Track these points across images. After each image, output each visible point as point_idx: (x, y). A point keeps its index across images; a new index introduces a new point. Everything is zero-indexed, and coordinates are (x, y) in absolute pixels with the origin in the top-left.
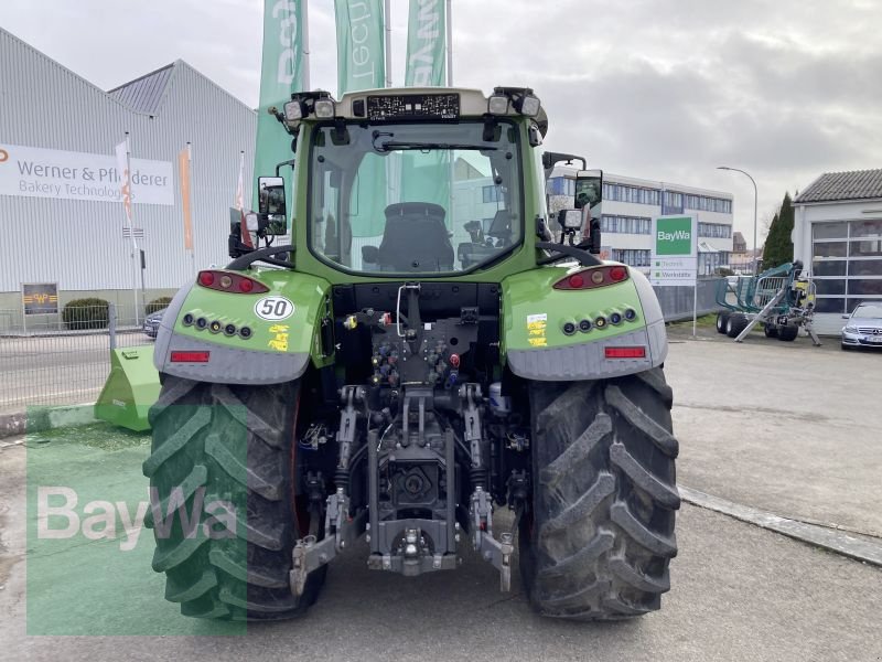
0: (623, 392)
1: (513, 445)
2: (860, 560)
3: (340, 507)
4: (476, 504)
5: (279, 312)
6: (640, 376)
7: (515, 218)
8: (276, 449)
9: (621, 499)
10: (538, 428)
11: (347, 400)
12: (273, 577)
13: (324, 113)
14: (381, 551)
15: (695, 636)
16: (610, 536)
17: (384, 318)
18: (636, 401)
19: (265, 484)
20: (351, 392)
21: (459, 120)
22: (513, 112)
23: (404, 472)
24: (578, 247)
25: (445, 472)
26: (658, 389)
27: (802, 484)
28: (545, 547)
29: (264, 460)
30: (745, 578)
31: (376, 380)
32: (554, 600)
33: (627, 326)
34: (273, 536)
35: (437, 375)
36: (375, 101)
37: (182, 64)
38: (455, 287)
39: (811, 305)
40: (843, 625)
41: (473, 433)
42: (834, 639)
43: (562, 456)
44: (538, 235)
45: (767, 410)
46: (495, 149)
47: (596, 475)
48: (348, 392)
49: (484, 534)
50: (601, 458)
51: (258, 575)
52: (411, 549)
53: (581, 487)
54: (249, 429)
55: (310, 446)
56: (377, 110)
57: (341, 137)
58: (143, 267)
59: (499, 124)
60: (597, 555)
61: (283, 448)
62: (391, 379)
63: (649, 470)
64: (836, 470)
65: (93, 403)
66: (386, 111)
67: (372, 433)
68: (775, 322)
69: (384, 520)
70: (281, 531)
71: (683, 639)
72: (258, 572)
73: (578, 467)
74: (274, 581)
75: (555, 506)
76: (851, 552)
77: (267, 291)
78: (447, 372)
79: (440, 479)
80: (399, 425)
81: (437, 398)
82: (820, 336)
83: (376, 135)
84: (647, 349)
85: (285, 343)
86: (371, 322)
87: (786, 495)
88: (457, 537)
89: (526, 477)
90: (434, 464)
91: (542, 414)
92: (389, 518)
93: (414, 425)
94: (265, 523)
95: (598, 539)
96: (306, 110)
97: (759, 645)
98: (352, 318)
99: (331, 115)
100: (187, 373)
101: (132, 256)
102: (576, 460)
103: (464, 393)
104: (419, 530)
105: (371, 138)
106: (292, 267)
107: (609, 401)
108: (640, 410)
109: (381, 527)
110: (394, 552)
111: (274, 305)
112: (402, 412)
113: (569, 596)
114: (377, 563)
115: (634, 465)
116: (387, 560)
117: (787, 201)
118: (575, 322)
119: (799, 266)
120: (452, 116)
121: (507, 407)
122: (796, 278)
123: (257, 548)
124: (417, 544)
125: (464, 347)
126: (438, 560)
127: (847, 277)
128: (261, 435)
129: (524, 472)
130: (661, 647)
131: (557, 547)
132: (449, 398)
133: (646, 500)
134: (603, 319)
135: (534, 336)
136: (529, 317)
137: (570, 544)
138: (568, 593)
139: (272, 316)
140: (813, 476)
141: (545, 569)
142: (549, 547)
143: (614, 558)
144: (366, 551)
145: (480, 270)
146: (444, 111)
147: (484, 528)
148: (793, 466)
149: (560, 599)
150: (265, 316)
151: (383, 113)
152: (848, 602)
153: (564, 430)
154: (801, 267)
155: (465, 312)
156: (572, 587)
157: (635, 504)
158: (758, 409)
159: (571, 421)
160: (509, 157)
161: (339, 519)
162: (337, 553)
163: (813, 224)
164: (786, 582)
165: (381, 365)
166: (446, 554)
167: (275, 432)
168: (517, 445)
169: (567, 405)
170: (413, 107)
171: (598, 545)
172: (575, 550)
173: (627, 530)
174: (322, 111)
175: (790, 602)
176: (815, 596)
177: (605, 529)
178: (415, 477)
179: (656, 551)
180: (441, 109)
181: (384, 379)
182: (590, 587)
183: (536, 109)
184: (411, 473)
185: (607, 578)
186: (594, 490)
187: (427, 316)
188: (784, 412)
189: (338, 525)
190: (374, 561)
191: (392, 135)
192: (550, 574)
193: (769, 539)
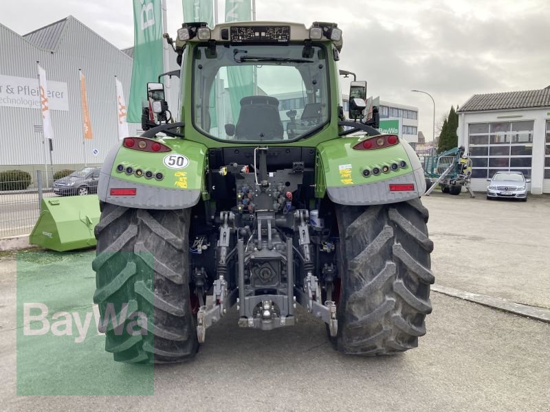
0: (400, 213)
1: (324, 248)
2: (525, 316)
3: (223, 287)
4: (309, 284)
5: (180, 164)
6: (409, 203)
7: (324, 106)
8: (180, 251)
9: (400, 278)
10: (347, 235)
11: (223, 221)
12: (179, 334)
13: (204, 37)
14: (246, 315)
15: (438, 362)
16: (393, 301)
17: (245, 169)
18: (407, 218)
19: (175, 274)
20: (226, 215)
21: (289, 43)
22: (325, 38)
23: (259, 266)
24: (366, 124)
25: (286, 265)
26: (421, 211)
27: (478, 276)
28: (351, 310)
29: (173, 258)
30: (460, 328)
31: (240, 208)
32: (355, 342)
33: (401, 171)
34: (180, 307)
35: (279, 205)
36: (236, 29)
37: (72, 18)
38: (288, 150)
39: (469, 173)
40: (524, 353)
41: (305, 240)
42: (521, 361)
43: (363, 252)
44: (340, 117)
45: (449, 235)
46: (312, 62)
47: (384, 263)
48: (224, 215)
49: (314, 302)
50: (387, 253)
51: (170, 333)
52: (267, 313)
53: (375, 271)
54: (163, 239)
55: (197, 251)
56: (236, 36)
57: (212, 54)
58: (51, 149)
59: (313, 47)
60: (384, 313)
61: (184, 251)
62: (250, 208)
63: (417, 260)
64: (496, 267)
65: (29, 235)
66: (243, 36)
67: (240, 241)
68: (448, 183)
69: (247, 296)
70: (184, 304)
71: (431, 364)
72: (169, 331)
73: (373, 259)
74: (179, 336)
75: (358, 283)
76: (520, 312)
77: (170, 150)
78: (285, 203)
79: (282, 269)
80: (256, 237)
81: (278, 220)
82: (475, 192)
83: (236, 52)
84: (415, 185)
85: (186, 183)
86: (235, 172)
87: (470, 282)
88: (295, 305)
89: (334, 268)
90: (279, 260)
91: (349, 227)
92: (250, 295)
93: (265, 237)
94: (173, 299)
95: (385, 303)
96: (192, 35)
97: (478, 366)
98: (224, 168)
99: (208, 38)
100: (121, 203)
101: (43, 143)
102: (372, 254)
103: (298, 215)
104: (271, 301)
105: (233, 54)
106: (182, 137)
107: (391, 218)
108: (410, 223)
109: (247, 300)
110: (255, 316)
111: (176, 159)
112: (257, 228)
113: (365, 340)
114: (244, 323)
115: (408, 257)
116: (251, 321)
117: (452, 111)
118: (370, 169)
119: (462, 149)
120: (285, 40)
121: (321, 225)
122: (461, 157)
123: (169, 315)
124: (270, 310)
125: (294, 187)
126: (283, 320)
127: (488, 157)
128: (170, 242)
129: (332, 265)
130: (419, 369)
131: (358, 308)
132: (285, 220)
133: (415, 279)
134: (387, 167)
135: (345, 178)
136: (340, 166)
137: (367, 306)
138: (364, 338)
139: (175, 166)
140: (482, 271)
141: (351, 323)
142: (353, 310)
143: (394, 315)
144: (237, 316)
145: (303, 139)
146: (280, 37)
147: (314, 298)
148: (471, 266)
149: (360, 341)
150: (172, 166)
151: (240, 38)
152: (524, 340)
153: (364, 236)
154: (464, 150)
155: (296, 165)
156: (367, 334)
157: (408, 281)
158: (445, 234)
159: (368, 231)
160: (321, 67)
161: (222, 295)
162: (221, 316)
163: (469, 124)
164: (484, 329)
165: (243, 199)
166: (287, 316)
167: (180, 240)
168: (327, 249)
169: (365, 220)
170: (260, 34)
171: (385, 306)
172: (371, 310)
173: (403, 297)
174: (202, 35)
175: (489, 341)
176: (504, 337)
177: (389, 297)
178: (266, 269)
179: (420, 309)
180: (278, 36)
181: (246, 208)
182: (378, 334)
183: (339, 37)
184: (263, 266)
185: (390, 328)
186: (383, 273)
187: (271, 168)
188: (459, 236)
189: (222, 299)
190: (243, 322)
191: (246, 52)
192: (354, 326)
193: (470, 306)
